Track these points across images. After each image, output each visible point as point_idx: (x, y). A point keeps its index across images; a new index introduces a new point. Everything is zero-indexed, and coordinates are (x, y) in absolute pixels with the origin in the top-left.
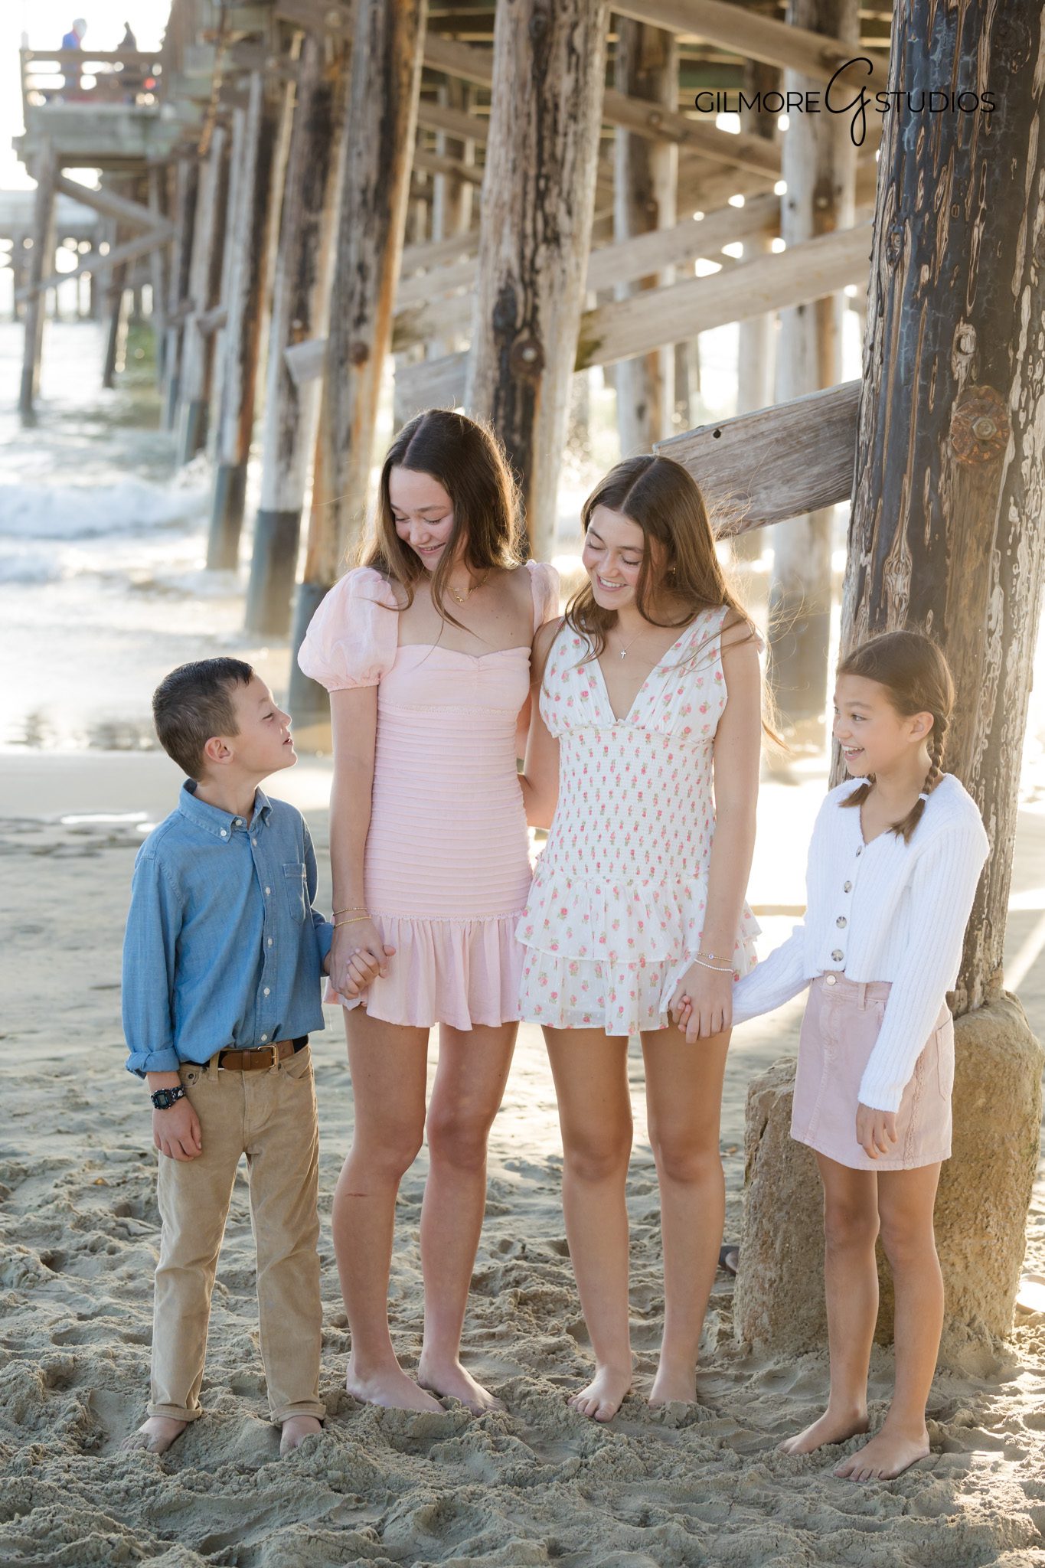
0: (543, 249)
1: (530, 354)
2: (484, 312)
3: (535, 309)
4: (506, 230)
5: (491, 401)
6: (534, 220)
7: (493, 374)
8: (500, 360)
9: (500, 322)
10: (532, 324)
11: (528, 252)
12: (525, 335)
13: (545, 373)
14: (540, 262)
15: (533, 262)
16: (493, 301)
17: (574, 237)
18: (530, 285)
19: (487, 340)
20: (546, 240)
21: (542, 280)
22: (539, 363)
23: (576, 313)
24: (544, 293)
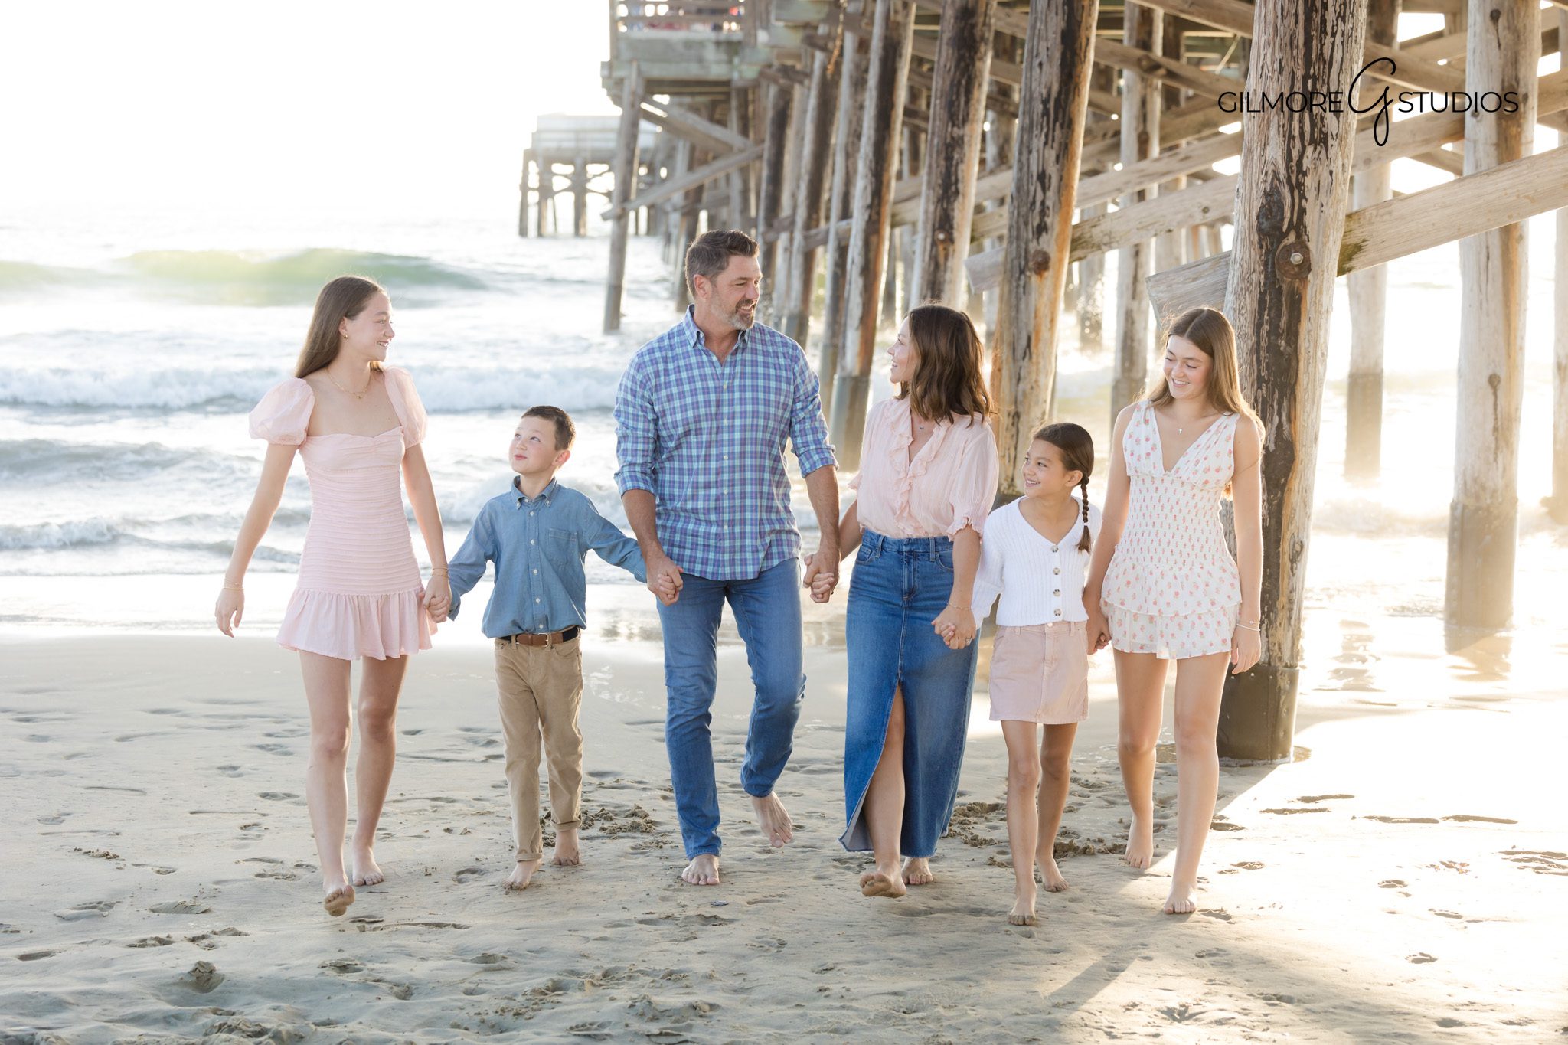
0: (1310, 150)
1: (1296, 258)
2: (1247, 215)
3: (1302, 211)
4: (1273, 132)
5: (1256, 305)
6: (1301, 121)
7: (1258, 277)
8: (1265, 264)
9: (1266, 225)
10: (1299, 226)
11: (1295, 154)
12: (1292, 238)
13: (1310, 277)
14: (1307, 163)
15: (1300, 163)
16: (1257, 205)
17: (1341, 139)
18: (1297, 187)
19: (1251, 243)
20: (1313, 141)
21: (1308, 181)
22: (1306, 267)
23: (1342, 216)
24: (1310, 195)
